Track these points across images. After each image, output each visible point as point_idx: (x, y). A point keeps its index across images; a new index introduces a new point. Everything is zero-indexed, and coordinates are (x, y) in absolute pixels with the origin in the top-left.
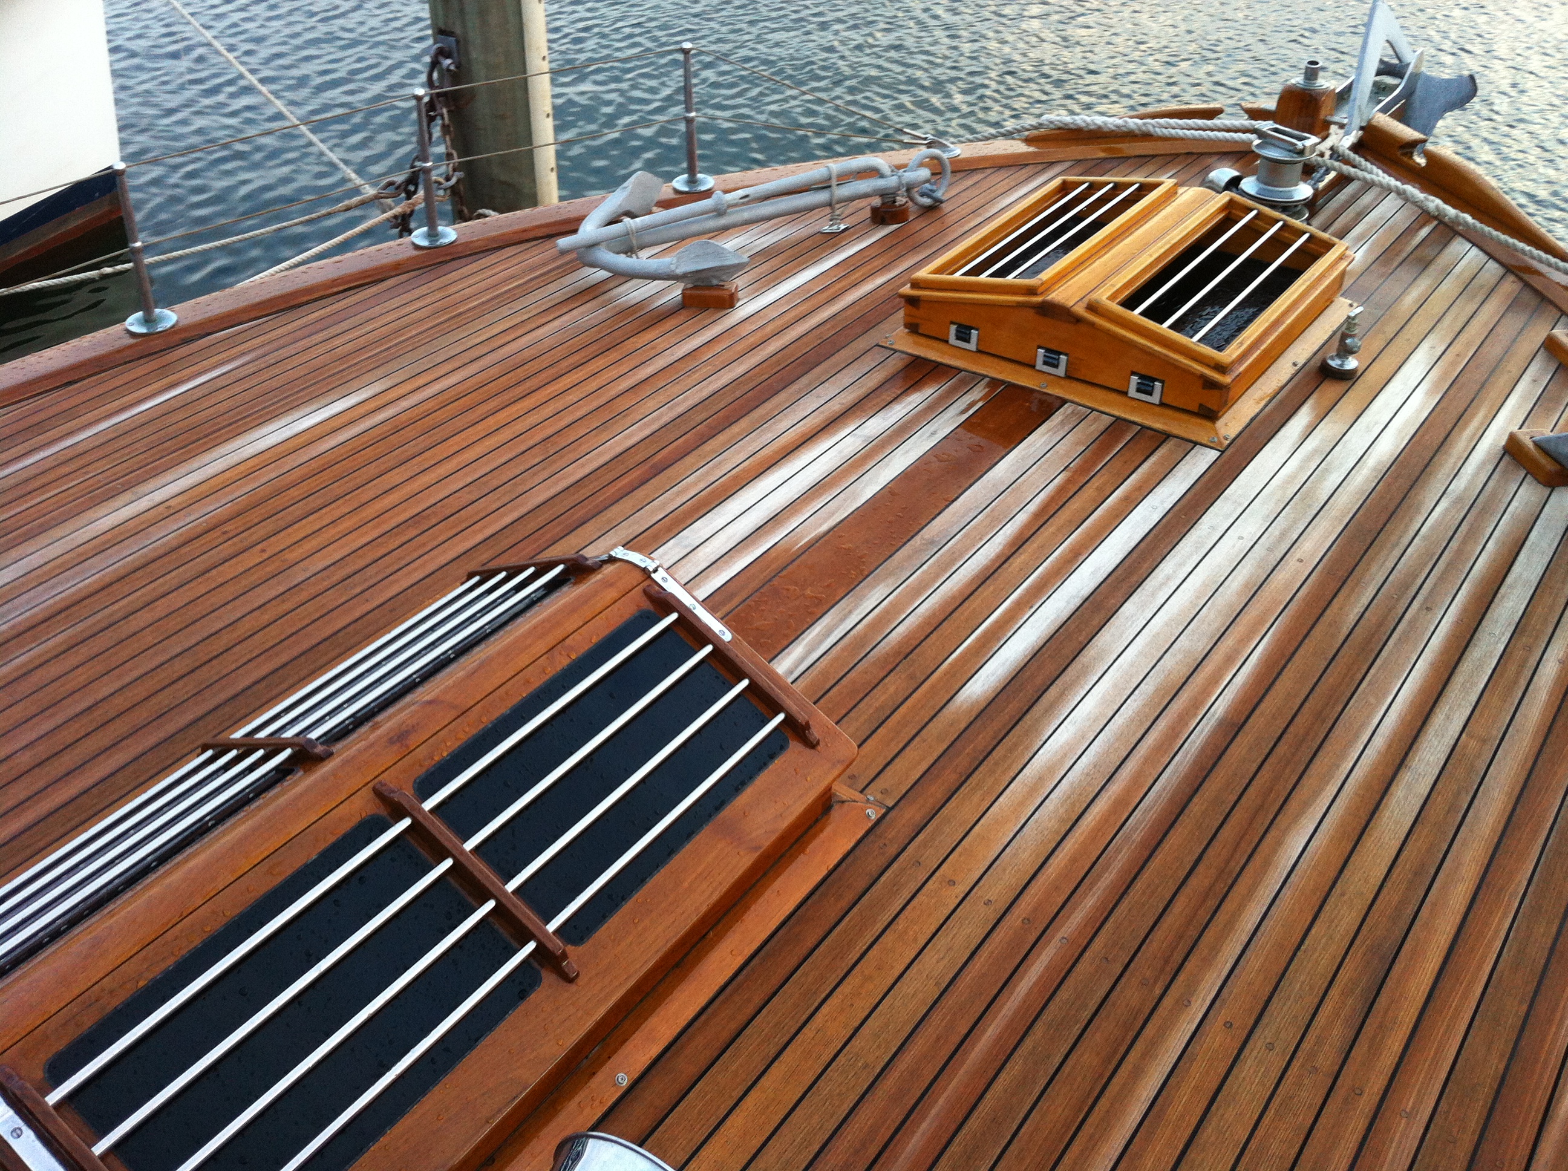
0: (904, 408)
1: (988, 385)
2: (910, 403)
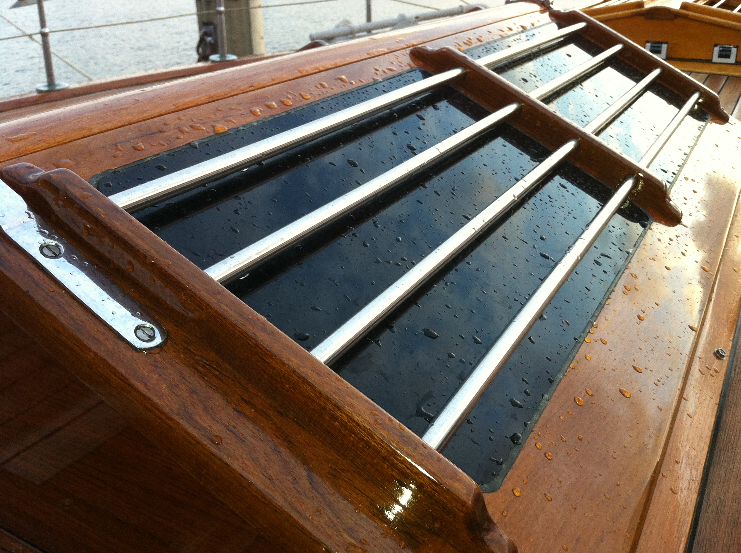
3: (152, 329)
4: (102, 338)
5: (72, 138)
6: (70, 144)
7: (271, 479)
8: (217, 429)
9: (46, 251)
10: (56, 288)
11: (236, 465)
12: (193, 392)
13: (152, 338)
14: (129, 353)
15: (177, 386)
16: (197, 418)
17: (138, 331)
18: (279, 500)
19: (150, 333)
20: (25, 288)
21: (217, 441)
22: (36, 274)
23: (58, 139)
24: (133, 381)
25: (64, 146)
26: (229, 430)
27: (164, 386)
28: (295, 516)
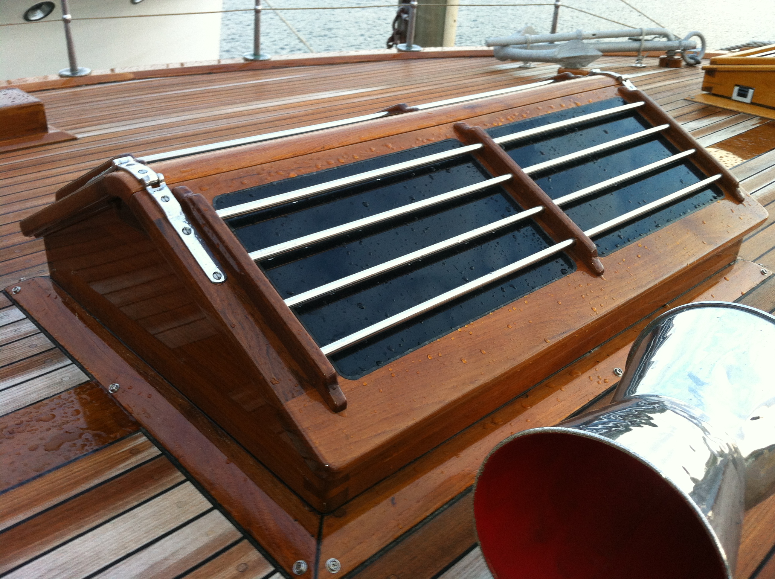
0: (709, 121)
1: (760, 119)
2: (713, 120)
3: (221, 275)
4: (198, 274)
5: (211, 174)
6: (210, 177)
7: (250, 346)
8: (234, 322)
9: (185, 231)
10: (185, 248)
11: (238, 337)
12: (230, 304)
13: (219, 278)
14: (208, 283)
15: (224, 301)
16: (228, 315)
17: (214, 275)
18: (251, 355)
19: (219, 276)
20: (172, 246)
21: (233, 326)
22: (178, 240)
23: (204, 174)
24: (207, 295)
25: (207, 178)
26: (239, 323)
27: (218, 300)
28: (255, 362)
